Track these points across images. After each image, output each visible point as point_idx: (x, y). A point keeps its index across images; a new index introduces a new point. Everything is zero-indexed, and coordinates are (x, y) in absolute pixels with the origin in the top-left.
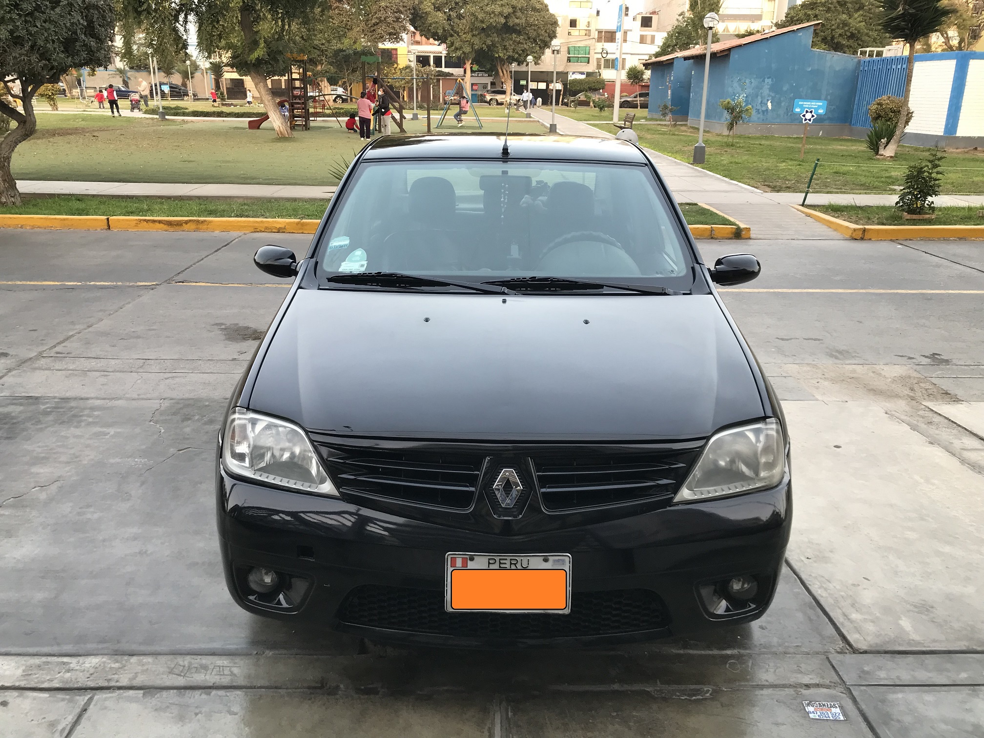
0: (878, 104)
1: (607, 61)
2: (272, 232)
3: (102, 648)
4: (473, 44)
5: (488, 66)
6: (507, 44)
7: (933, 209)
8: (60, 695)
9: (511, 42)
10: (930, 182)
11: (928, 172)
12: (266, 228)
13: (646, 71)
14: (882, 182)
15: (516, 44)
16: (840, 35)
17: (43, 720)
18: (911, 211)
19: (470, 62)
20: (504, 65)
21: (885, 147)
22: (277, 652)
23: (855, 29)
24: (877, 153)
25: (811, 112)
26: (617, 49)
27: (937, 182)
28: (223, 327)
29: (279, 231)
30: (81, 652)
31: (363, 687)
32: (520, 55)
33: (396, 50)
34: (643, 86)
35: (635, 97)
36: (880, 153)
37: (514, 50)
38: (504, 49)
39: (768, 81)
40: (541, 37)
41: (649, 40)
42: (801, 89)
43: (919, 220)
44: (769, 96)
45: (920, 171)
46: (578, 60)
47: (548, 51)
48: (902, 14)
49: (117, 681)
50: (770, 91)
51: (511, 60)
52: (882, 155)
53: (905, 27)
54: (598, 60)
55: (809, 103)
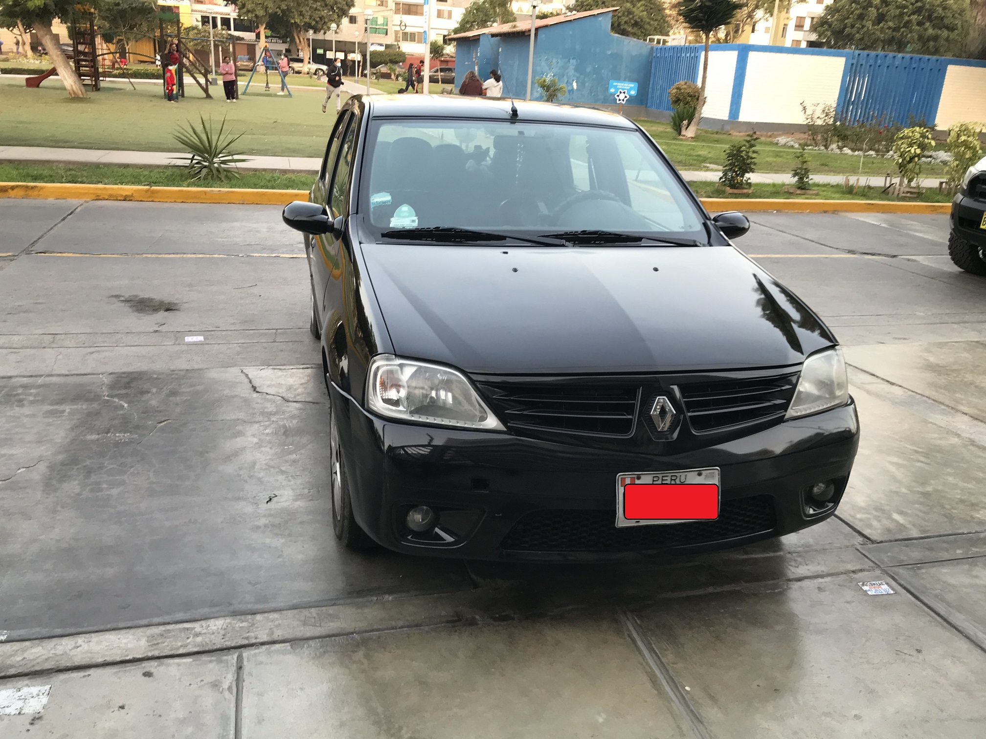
0: (677, 88)
1: (405, 34)
2: (117, 200)
3: (217, 612)
4: (267, 8)
5: (283, 32)
6: (303, 9)
7: (750, 185)
8: (205, 658)
9: (308, 9)
10: (747, 159)
11: (746, 151)
12: (111, 196)
13: (445, 46)
14: (695, 160)
15: (313, 10)
16: (626, 22)
17: (202, 683)
18: (733, 186)
19: (264, 26)
20: (300, 31)
21: (687, 128)
22: (396, 596)
23: (639, 18)
24: (680, 134)
25: (624, 93)
26: (426, 22)
27: (753, 160)
28: (122, 299)
29: (126, 199)
30: (197, 617)
31: (497, 616)
32: (317, 22)
33: (178, 8)
34: (441, 61)
35: (435, 72)
36: (682, 134)
37: (311, 17)
38: (301, 15)
39: (573, 62)
40: (339, 5)
41: (446, 15)
42: (603, 71)
43: (739, 194)
44: (574, 76)
45: (739, 150)
46: (375, 31)
47: (345, 21)
48: (699, 6)
49: (256, 638)
50: (575, 71)
51: (307, 27)
52: (684, 136)
53: (703, 18)
54: (396, 32)
55: (622, 84)
